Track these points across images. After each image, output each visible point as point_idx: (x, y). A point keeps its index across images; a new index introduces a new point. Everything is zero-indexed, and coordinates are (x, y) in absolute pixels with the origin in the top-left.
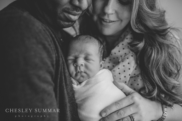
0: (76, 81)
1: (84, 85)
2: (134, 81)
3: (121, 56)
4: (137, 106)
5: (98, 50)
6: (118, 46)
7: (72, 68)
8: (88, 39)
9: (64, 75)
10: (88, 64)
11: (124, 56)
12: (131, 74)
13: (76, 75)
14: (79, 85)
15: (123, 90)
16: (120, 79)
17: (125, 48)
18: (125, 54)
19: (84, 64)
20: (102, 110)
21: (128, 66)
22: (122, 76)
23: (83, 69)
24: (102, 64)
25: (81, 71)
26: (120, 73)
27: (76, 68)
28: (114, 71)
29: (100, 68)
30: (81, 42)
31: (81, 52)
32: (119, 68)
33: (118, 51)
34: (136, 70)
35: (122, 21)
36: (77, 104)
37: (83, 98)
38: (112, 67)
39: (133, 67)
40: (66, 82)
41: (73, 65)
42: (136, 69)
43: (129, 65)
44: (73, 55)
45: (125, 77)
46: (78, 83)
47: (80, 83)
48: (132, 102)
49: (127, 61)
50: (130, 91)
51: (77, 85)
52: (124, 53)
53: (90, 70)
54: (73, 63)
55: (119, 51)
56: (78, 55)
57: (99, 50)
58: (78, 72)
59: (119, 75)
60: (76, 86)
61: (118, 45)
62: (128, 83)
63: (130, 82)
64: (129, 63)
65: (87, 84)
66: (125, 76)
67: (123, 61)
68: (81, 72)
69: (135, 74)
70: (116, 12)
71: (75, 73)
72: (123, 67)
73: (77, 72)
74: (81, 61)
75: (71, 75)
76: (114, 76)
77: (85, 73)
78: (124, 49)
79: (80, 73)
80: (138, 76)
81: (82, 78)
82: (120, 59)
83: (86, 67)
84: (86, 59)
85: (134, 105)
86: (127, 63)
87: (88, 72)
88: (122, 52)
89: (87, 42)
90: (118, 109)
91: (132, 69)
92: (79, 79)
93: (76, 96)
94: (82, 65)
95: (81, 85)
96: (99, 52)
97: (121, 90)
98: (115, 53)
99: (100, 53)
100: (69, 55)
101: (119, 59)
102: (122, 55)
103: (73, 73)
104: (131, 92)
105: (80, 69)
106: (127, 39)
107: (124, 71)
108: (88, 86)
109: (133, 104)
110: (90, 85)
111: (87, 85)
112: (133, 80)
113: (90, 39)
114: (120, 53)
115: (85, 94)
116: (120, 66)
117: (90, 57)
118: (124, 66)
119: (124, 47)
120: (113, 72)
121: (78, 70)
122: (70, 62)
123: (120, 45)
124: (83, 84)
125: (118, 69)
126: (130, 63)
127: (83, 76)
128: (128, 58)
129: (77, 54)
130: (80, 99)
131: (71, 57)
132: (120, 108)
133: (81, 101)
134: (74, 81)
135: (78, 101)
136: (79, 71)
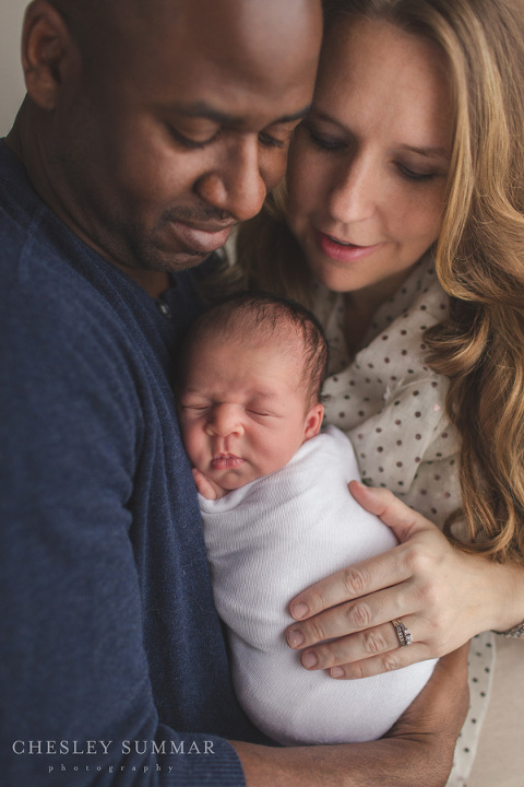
0: (214, 484)
1: (239, 505)
2: (435, 481)
3: (394, 378)
4: (423, 591)
5: (301, 370)
6: (385, 338)
7: (199, 441)
8: (262, 329)
9: (167, 473)
10: (257, 428)
11: (407, 382)
12: (421, 457)
13: (214, 465)
14: (222, 500)
15: (383, 518)
16: (381, 470)
17: (409, 352)
18: (411, 371)
19: (241, 430)
20: (293, 595)
21: (412, 424)
22: (389, 462)
23: (237, 447)
24: (317, 416)
25: (230, 454)
26: (380, 449)
27: (213, 441)
28: (360, 437)
29: (306, 431)
30: (238, 342)
31: (234, 384)
32: (379, 430)
33: (382, 357)
34: (447, 440)
35: (398, 246)
36: (210, 565)
37: (233, 549)
38: (357, 418)
39: (436, 429)
40: (173, 499)
41: (205, 429)
42: (444, 435)
43: (418, 420)
44: (205, 391)
45: (399, 464)
46: (220, 492)
47: (227, 492)
48: (404, 573)
49: (414, 404)
50: (409, 524)
51: (217, 498)
52: (407, 368)
53: (265, 452)
54: (204, 421)
55: (387, 360)
56: (224, 394)
57: (305, 372)
58: (222, 458)
59: (377, 453)
60: (210, 505)
61: (384, 334)
62: (412, 485)
63: (420, 480)
64: (418, 414)
65: (250, 499)
66: (398, 460)
67: (397, 403)
68: (232, 457)
69: (439, 455)
70: (380, 213)
71: (207, 459)
72: (396, 427)
73: (217, 456)
74: (234, 419)
75: (192, 464)
76: (359, 457)
77: (245, 459)
78: (404, 353)
79: (227, 460)
80: (452, 463)
81: (233, 478)
82: (388, 390)
83: (251, 438)
84: (253, 409)
85: (412, 587)
86: (412, 412)
87: (255, 458)
88: (399, 365)
89: (259, 346)
90: (352, 597)
91: (429, 437)
92: (224, 479)
93: (209, 539)
94: (236, 434)
95: (228, 499)
96: (303, 379)
97: (379, 517)
98: (371, 366)
99: (307, 381)
100: (192, 391)
101: (385, 392)
102: (396, 374)
103: (200, 458)
104: (414, 527)
105: (227, 448)
106: (423, 308)
107: (399, 443)
108: (253, 510)
109: (408, 581)
110: (262, 507)
111: (249, 502)
112: (431, 476)
113: (274, 325)
114: (391, 365)
115: (241, 537)
116: (386, 421)
117: (268, 404)
118: (398, 423)
119: (405, 348)
120: (357, 441)
121: (222, 450)
122: (193, 414)
123: (393, 333)
124: (238, 496)
125: (374, 432)
126: (422, 413)
127: (238, 473)
128: (416, 393)
129: (218, 389)
130: (223, 552)
131: (197, 399)
132: (361, 593)
133: (227, 557)
134: (205, 484)
135: (215, 556)
136: (223, 455)
